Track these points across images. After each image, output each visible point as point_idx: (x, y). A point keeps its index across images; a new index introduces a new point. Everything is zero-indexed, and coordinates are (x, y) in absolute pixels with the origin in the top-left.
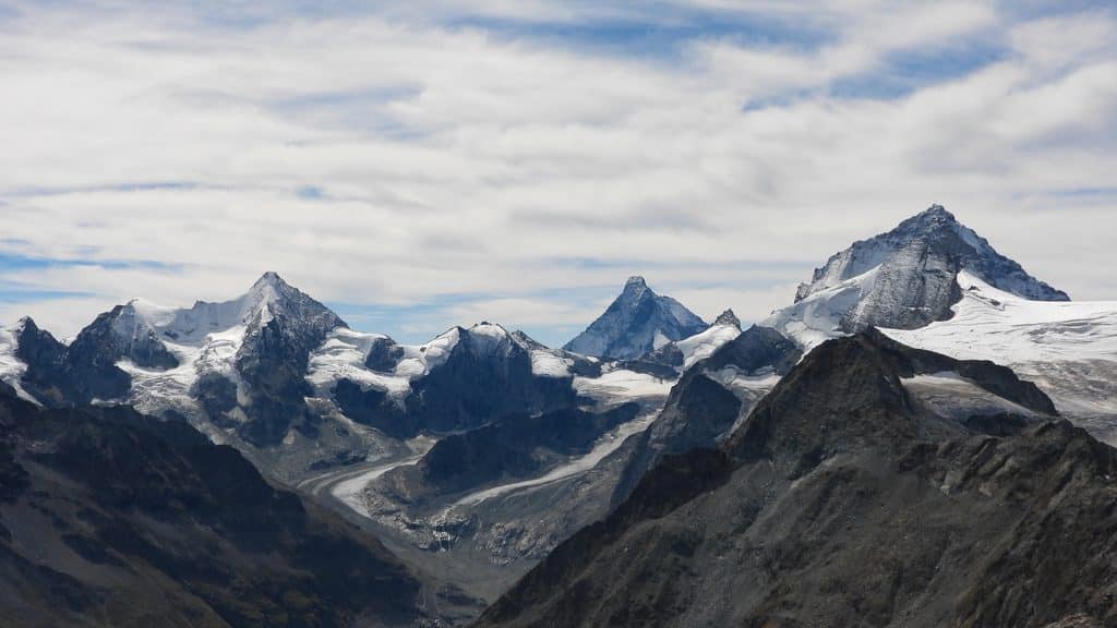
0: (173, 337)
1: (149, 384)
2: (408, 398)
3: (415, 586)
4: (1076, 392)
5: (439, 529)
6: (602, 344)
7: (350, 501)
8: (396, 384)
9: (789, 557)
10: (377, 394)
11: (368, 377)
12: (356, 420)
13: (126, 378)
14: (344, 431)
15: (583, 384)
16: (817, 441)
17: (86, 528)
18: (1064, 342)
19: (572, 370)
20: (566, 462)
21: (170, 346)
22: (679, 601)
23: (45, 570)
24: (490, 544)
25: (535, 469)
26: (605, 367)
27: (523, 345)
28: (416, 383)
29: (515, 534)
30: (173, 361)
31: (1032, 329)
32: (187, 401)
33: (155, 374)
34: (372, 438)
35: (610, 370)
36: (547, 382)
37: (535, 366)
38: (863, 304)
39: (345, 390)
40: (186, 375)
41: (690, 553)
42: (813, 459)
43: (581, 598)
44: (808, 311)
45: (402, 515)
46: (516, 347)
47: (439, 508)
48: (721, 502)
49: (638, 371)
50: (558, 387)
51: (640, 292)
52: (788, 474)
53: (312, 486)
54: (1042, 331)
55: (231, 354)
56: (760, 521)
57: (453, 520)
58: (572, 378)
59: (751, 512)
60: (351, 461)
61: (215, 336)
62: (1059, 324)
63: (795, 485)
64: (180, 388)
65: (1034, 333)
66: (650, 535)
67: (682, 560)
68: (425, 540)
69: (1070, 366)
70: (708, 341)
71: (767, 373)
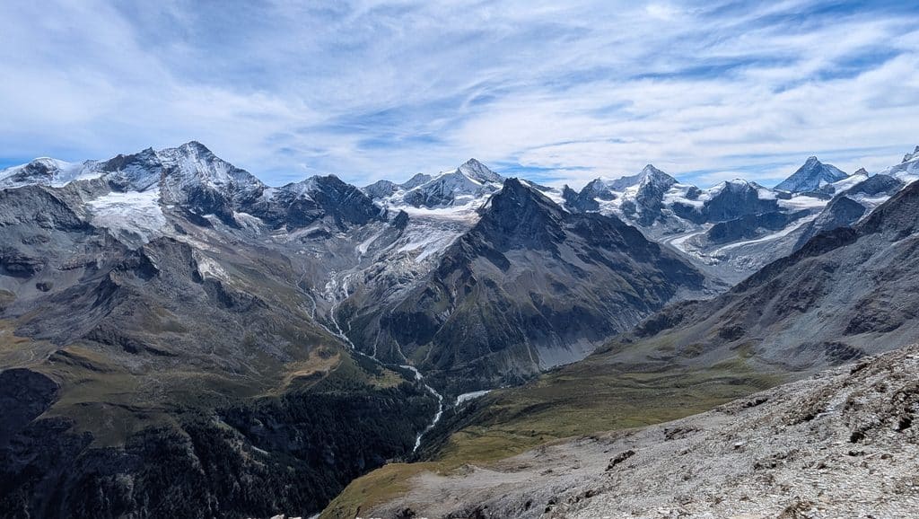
0: (614, 189)
1: (605, 205)
2: (703, 209)
3: (703, 278)
5: (713, 257)
6: (793, 186)
7: (677, 246)
8: (698, 204)
10: (690, 208)
11: (687, 201)
12: (681, 217)
13: (598, 203)
14: (676, 221)
15: (782, 203)
16: (909, 225)
17: (584, 252)
19: (777, 196)
20: (772, 234)
21: (613, 192)
22: (824, 290)
23: (571, 265)
24: (735, 264)
25: (757, 236)
26: (794, 195)
27: (754, 187)
28: (707, 203)
29: (747, 261)
30: (614, 197)
32: (619, 211)
33: (608, 202)
34: (687, 223)
35: (796, 196)
36: (765, 202)
37: (760, 195)
39: (677, 207)
40: (618, 202)
41: (832, 271)
42: (907, 233)
43: (775, 287)
44: (911, 166)
45: (699, 252)
46: (751, 188)
47: (714, 250)
48: (850, 251)
49: (811, 196)
50: (770, 204)
51: (814, 163)
52: (889, 239)
53: (663, 241)
55: (635, 195)
56: (872, 259)
57: (720, 255)
58: (777, 200)
59: (867, 256)
60: (678, 232)
61: (629, 189)
63: (894, 244)
64: (616, 206)
67: (828, 274)
68: (707, 261)
70: (849, 183)
71: (882, 196)
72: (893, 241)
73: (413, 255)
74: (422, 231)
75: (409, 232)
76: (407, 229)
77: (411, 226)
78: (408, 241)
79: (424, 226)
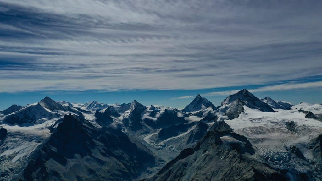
0: (119, 111)
1: (116, 120)
2: (157, 121)
4: (255, 133)
5: (160, 146)
7: (146, 141)
8: (155, 119)
9: (199, 168)
10: (152, 121)
11: (150, 118)
12: (148, 125)
13: (112, 119)
14: (146, 127)
15: (186, 118)
17: (103, 151)
18: (256, 122)
19: (184, 116)
20: (182, 134)
21: (119, 113)
22: (183, 174)
23: (97, 159)
24: (168, 149)
25: (177, 135)
26: (190, 115)
27: (176, 112)
28: (158, 118)
29: (172, 147)
30: (120, 116)
31: (251, 119)
32: (121, 123)
33: (116, 118)
34: (151, 128)
35: (191, 116)
36: (180, 118)
37: (178, 115)
38: (228, 110)
39: (147, 120)
40: (121, 118)
41: (186, 167)
44: (219, 111)
45: (155, 143)
46: (175, 112)
47: (160, 142)
48: (192, 157)
49: (195, 116)
50: (182, 119)
51: (199, 97)
53: (140, 138)
54: (253, 120)
55: (128, 115)
56: (197, 161)
57: (162, 145)
58: (184, 117)
59: (195, 160)
60: (147, 132)
61: (126, 111)
62: (256, 118)
63: (202, 155)
64: (120, 120)
65: (251, 120)
66: (180, 163)
67: (185, 167)
68: (158, 147)
69: (255, 128)
72: (202, 154)
73: (10, 158)
74: (16, 142)
75: (7, 142)
76: (6, 140)
77: (9, 138)
78: (7, 148)
79: (17, 139)
